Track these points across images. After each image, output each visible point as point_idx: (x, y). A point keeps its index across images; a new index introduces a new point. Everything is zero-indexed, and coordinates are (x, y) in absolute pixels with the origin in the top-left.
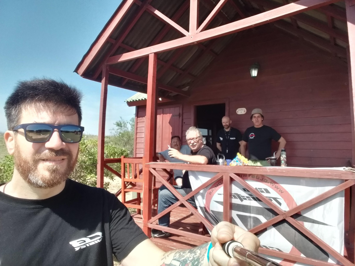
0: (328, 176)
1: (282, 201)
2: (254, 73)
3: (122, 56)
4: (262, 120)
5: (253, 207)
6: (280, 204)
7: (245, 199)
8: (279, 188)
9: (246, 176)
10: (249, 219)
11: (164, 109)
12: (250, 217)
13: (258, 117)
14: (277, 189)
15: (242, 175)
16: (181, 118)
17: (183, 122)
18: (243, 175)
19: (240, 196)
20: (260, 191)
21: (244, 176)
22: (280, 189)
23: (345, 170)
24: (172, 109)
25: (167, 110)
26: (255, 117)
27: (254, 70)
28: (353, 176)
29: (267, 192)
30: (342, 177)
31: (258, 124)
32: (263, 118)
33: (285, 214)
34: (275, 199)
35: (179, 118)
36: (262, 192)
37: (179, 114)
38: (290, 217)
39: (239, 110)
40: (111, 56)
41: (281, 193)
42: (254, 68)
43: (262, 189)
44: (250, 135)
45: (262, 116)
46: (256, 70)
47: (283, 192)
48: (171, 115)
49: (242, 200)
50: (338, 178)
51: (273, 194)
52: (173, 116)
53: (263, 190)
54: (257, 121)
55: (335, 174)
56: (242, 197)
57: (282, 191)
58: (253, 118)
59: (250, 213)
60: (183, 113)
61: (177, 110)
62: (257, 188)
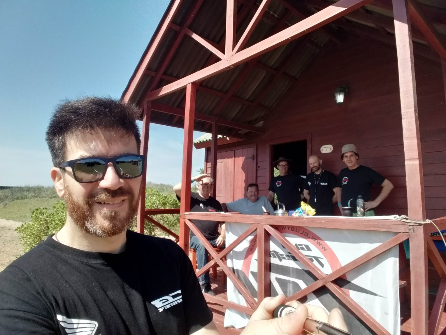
0: (374, 227)
1: (324, 261)
2: (340, 98)
3: (162, 90)
4: (357, 158)
5: (293, 269)
6: (322, 265)
7: (284, 258)
8: (321, 244)
9: (285, 229)
10: (289, 284)
11: (236, 151)
12: (289, 281)
13: (351, 156)
14: (320, 245)
15: (280, 227)
16: (255, 161)
17: (258, 166)
18: (282, 227)
19: (279, 254)
20: (300, 247)
21: (283, 229)
22: (323, 246)
23: (396, 220)
24: (245, 150)
25: (239, 151)
26: (346, 156)
27: (339, 94)
28: (404, 227)
29: (309, 249)
30: (391, 228)
31: (352, 165)
32: (359, 157)
33: (325, 278)
34: (317, 259)
35: (252, 160)
36: (303, 249)
37: (253, 155)
38: (330, 283)
39: (324, 148)
40: (152, 91)
41: (324, 250)
42: (338, 92)
43: (303, 245)
44: (343, 180)
45: (356, 154)
46: (341, 94)
47: (326, 250)
48: (244, 158)
49: (281, 260)
50: (386, 230)
51: (315, 252)
52: (246, 159)
53: (304, 247)
54: (351, 161)
55: (383, 224)
56: (280, 256)
57: (325, 248)
58: (344, 157)
59: (290, 276)
60: (257, 155)
61: (251, 151)
62: (297, 244)
